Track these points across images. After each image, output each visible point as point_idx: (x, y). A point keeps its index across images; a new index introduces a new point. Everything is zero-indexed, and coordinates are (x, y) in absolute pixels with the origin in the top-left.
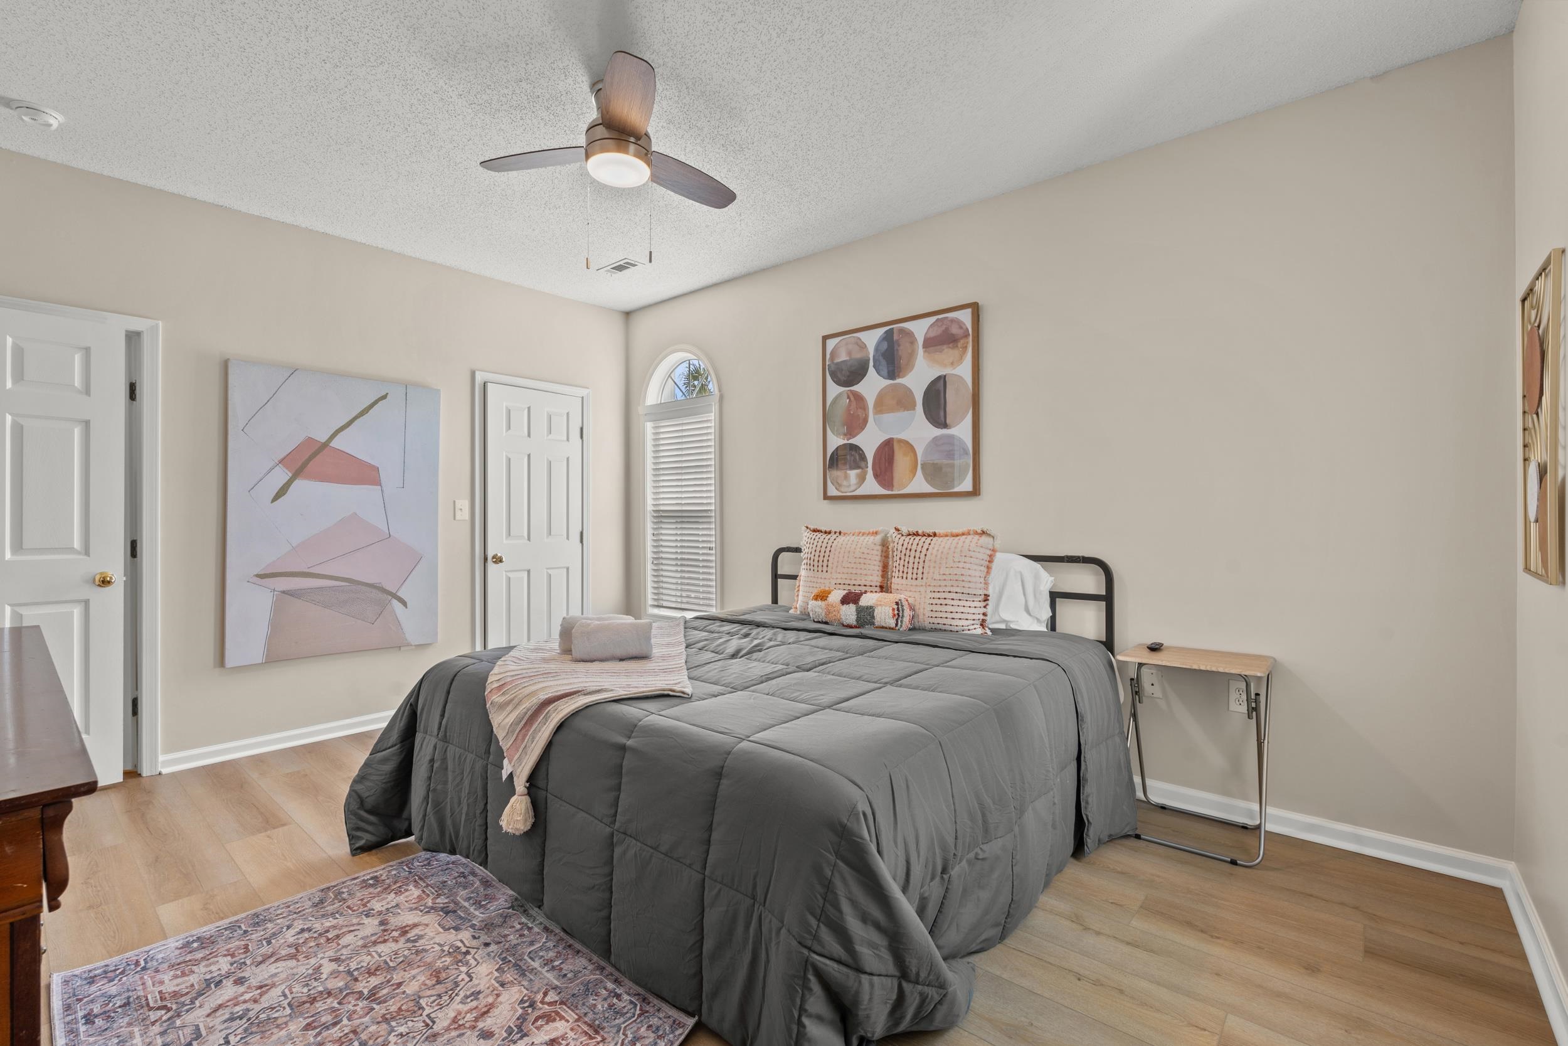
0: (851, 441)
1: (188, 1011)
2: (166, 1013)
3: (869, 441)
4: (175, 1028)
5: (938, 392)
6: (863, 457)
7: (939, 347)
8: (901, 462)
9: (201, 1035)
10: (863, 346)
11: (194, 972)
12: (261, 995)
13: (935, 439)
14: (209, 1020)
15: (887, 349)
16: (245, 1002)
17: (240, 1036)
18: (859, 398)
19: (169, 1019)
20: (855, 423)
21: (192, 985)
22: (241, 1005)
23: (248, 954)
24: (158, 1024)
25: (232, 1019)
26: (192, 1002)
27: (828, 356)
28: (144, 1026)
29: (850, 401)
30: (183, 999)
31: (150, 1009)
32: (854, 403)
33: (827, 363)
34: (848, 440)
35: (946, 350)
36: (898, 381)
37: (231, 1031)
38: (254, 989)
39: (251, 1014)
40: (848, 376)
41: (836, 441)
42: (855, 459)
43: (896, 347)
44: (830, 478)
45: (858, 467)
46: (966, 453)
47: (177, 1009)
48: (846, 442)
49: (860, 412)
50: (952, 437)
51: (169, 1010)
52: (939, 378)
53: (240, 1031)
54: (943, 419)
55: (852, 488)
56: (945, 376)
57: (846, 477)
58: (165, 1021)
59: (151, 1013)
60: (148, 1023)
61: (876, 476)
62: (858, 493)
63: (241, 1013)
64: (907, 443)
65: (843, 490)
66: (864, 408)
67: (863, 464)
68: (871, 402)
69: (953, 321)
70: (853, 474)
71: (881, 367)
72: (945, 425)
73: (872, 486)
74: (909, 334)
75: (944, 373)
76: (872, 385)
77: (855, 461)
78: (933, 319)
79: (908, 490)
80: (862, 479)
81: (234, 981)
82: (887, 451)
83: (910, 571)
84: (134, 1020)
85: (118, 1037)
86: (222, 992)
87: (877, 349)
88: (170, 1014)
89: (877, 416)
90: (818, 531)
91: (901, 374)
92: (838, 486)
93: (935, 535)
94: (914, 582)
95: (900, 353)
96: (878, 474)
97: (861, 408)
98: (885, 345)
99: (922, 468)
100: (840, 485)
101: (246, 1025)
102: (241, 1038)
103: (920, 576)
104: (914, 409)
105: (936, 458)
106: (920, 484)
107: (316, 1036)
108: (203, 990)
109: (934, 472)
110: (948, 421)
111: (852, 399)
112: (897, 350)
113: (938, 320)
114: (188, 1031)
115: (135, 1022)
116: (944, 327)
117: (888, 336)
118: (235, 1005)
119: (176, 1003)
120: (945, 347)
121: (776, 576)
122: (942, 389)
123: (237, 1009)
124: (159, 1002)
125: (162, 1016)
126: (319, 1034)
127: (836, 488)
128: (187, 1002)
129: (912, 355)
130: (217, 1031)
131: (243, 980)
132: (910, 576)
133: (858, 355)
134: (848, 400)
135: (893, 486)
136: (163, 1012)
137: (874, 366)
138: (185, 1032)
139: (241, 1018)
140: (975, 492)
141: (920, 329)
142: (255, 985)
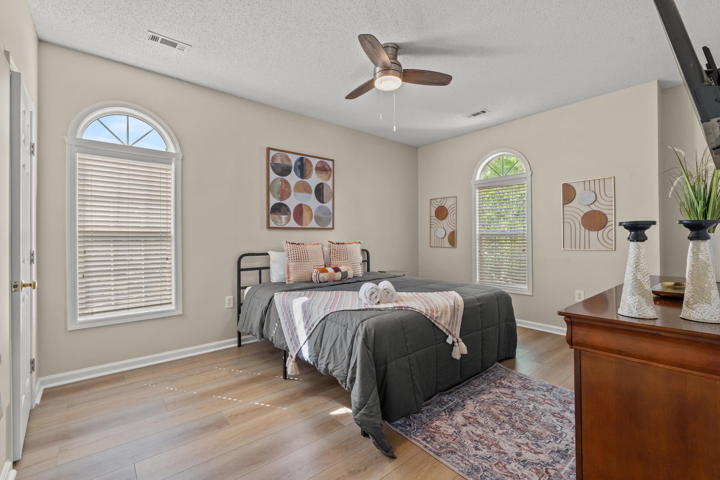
0: (282, 202)
1: (543, 462)
2: (549, 469)
3: (292, 202)
4: (554, 460)
5: (321, 189)
6: (289, 210)
7: (321, 172)
8: (306, 214)
9: (552, 451)
10: (289, 160)
11: (522, 474)
12: (523, 444)
13: (319, 207)
14: (544, 452)
15: (300, 165)
16: (529, 447)
17: (545, 440)
18: (286, 183)
19: (551, 466)
20: (285, 193)
21: (530, 470)
22: (531, 447)
23: (501, 461)
24: (555, 468)
25: (539, 446)
26: (539, 463)
27: (271, 158)
28: (559, 472)
29: (282, 182)
30: (539, 468)
31: (550, 476)
32: (284, 185)
33: (270, 162)
34: (281, 201)
35: (323, 174)
36: (305, 180)
37: (545, 444)
38: (521, 448)
39: (534, 442)
40: (281, 171)
41: (274, 201)
42: (284, 210)
43: (304, 166)
44: (271, 218)
45: (286, 214)
46: (330, 213)
47: (545, 466)
48: (280, 202)
49: (287, 189)
50: (325, 207)
51: (547, 469)
52: (321, 183)
53: (543, 441)
54: (322, 199)
55: (283, 224)
56: (323, 183)
57: (280, 218)
58: (553, 466)
59: (552, 474)
60: (557, 472)
61: (295, 219)
62: (286, 226)
63: (535, 445)
64: (308, 207)
65: (278, 224)
66: (289, 188)
67: (288, 213)
68: (292, 186)
69: (326, 163)
70: (284, 217)
71: (297, 172)
72: (323, 202)
73: (292, 223)
74: (310, 162)
75: (323, 182)
76: (293, 179)
77: (284, 211)
78: (319, 160)
79: (309, 226)
80: (288, 220)
81: (520, 456)
82: (300, 209)
83: (342, 257)
84: (559, 478)
85: (569, 477)
86: (528, 457)
87: (296, 164)
88: (548, 467)
89: (295, 193)
90: (294, 244)
91: (306, 178)
92: (276, 222)
93: (344, 244)
94: (345, 261)
95: (306, 168)
96: (296, 218)
97: (288, 188)
98: (299, 163)
99: (314, 218)
100: (277, 222)
101: (540, 441)
102: (545, 439)
103: (346, 259)
104: (311, 193)
105: (320, 214)
106: (313, 224)
107: (533, 422)
108: (530, 464)
109: (318, 219)
110: (324, 201)
111: (283, 182)
112: (305, 167)
113: (321, 161)
114: (552, 455)
115: (559, 477)
116: (323, 165)
117: (301, 160)
118: (532, 449)
119: (542, 469)
120: (324, 172)
121: (240, 270)
122: (322, 188)
123: (534, 447)
124: (545, 475)
125: (551, 469)
126: (532, 422)
127: (275, 223)
128: (540, 465)
129: (311, 171)
130: (547, 447)
131: (518, 454)
132: (342, 259)
133: (287, 163)
134: (281, 183)
135: (303, 224)
136: (549, 470)
137: (294, 171)
138: (553, 456)
139: (537, 444)
140: (333, 228)
141: (314, 162)
142: (519, 449)
